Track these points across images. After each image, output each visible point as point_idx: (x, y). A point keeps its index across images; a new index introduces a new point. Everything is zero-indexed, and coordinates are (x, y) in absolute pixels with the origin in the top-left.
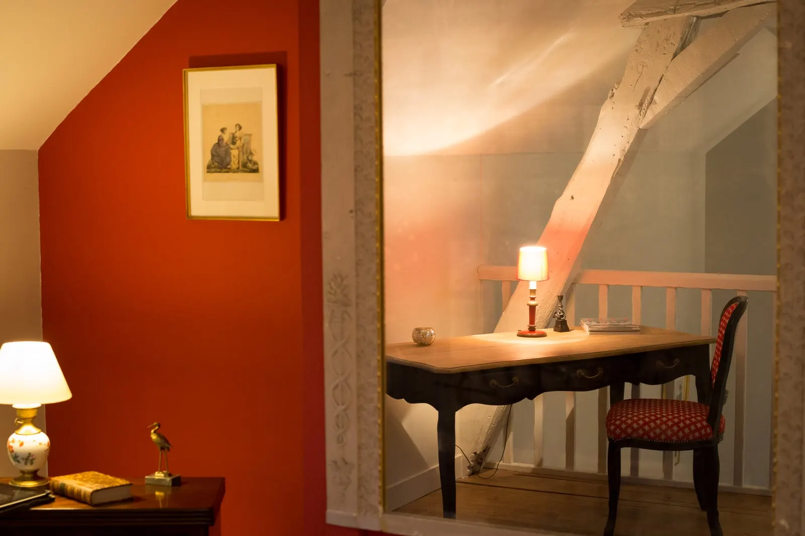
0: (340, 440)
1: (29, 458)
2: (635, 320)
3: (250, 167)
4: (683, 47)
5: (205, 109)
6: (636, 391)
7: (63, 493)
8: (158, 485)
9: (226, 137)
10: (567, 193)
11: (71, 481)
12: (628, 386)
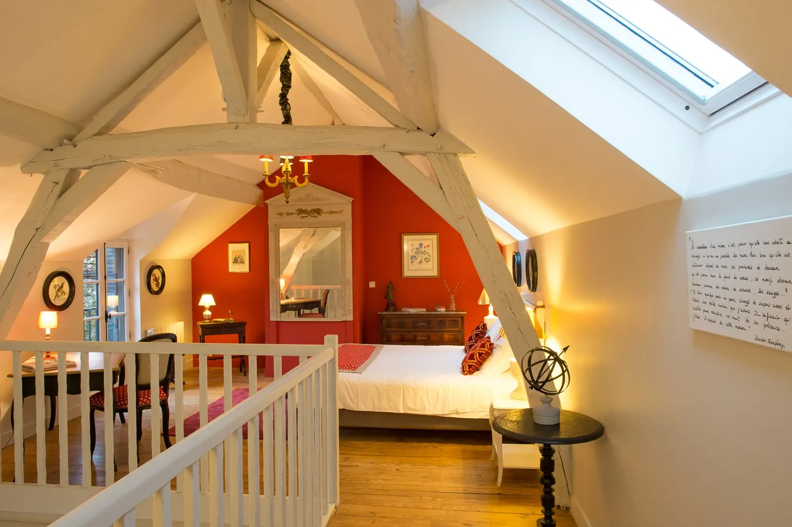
0: (273, 307)
1: (208, 316)
2: (303, 296)
3: (243, 262)
4: (313, 235)
5: (233, 252)
6: (303, 312)
7: (216, 321)
8: (231, 320)
9: (237, 256)
10: (287, 267)
11: (218, 320)
12: (302, 310)
